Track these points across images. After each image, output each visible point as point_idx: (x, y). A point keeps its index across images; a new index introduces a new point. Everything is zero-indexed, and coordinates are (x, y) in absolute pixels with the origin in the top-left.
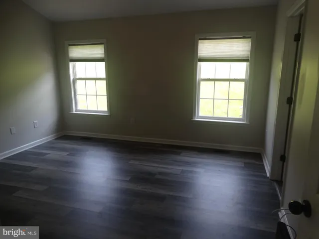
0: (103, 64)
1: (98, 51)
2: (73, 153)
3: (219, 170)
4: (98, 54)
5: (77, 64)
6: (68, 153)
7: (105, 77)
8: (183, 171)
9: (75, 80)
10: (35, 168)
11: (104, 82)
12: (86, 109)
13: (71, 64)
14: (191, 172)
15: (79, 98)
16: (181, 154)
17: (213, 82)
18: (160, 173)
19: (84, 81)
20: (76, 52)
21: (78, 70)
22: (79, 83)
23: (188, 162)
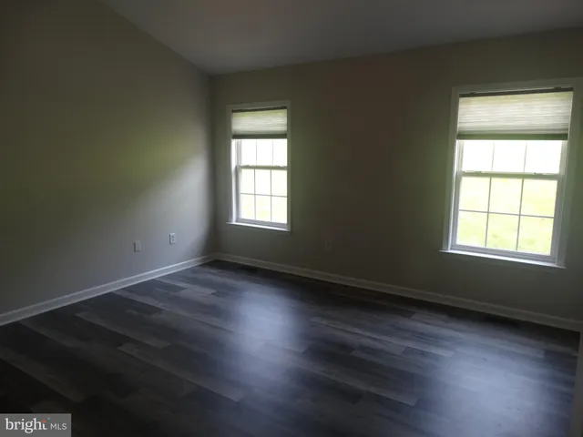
0: (283, 143)
1: (278, 120)
2: (222, 291)
3: (485, 359)
4: (278, 125)
5: (245, 142)
6: (213, 291)
7: (286, 165)
8: (408, 351)
9: (238, 169)
10: (159, 310)
11: (285, 173)
12: (253, 218)
13: (234, 142)
14: (423, 354)
15: (243, 198)
16: (415, 316)
17: (488, 179)
18: (363, 348)
19: (253, 170)
20: (243, 122)
21: (245, 152)
22: (245, 174)
23: (422, 334)
